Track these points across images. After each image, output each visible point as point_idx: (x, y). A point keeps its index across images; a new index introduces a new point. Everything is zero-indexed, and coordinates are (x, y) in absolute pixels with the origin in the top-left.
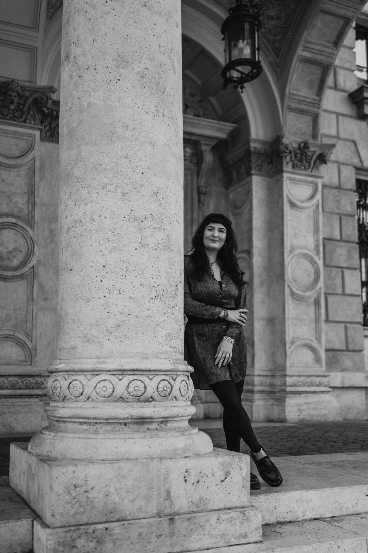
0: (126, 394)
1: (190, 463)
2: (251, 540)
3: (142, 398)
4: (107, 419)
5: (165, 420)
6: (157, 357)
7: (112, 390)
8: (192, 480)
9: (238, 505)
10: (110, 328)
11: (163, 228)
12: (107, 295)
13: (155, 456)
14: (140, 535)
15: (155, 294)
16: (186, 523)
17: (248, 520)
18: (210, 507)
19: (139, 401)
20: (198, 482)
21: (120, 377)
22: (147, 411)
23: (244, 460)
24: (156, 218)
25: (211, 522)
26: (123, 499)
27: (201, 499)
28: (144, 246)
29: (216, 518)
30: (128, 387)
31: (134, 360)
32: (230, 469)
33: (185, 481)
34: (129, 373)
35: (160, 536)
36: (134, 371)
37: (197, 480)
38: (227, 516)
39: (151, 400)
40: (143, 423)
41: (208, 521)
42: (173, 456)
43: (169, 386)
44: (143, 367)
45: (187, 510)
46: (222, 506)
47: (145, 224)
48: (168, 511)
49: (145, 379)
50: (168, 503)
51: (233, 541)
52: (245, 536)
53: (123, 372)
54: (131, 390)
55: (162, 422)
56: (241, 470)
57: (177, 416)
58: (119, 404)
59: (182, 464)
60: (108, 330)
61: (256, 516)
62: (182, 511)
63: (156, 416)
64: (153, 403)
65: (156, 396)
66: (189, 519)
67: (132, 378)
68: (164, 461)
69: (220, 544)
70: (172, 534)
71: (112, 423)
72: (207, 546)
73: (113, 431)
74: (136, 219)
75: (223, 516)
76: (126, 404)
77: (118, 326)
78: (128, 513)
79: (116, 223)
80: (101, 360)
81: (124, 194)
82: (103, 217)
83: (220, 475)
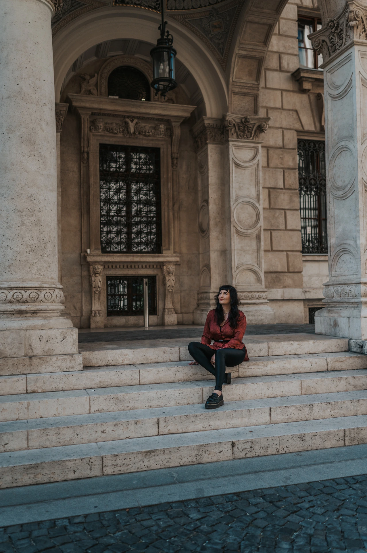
0: (12, 299)
1: (43, 332)
2: (76, 370)
3: (21, 301)
4: (3, 312)
5: (35, 312)
6: (31, 281)
7: (5, 297)
8: (44, 340)
9: (70, 353)
10: (6, 267)
11: (35, 215)
12: (5, 250)
13: (23, 328)
14: (13, 364)
15: (30, 249)
16: (39, 360)
17: (74, 360)
18: (54, 354)
19: (19, 302)
20: (47, 341)
21: (10, 291)
22: (23, 307)
23: (74, 331)
24: (30, 209)
25: (53, 360)
26: (6, 348)
27: (49, 349)
28: (23, 224)
29: (55, 358)
30: (13, 296)
31: (17, 282)
32: (66, 335)
33: (40, 340)
34: (15, 289)
35: (24, 365)
36: (17, 288)
37: (47, 340)
38: (62, 358)
39: (26, 302)
40: (22, 313)
41: (51, 359)
42: (34, 328)
43: (37, 295)
44: (21, 285)
45: (41, 354)
46: (61, 353)
47: (24, 214)
48: (30, 354)
49: (23, 292)
50: (30, 351)
51: (65, 369)
52: (73, 367)
53: (11, 288)
54: (15, 297)
55: (33, 313)
56: (72, 336)
57: (42, 310)
58: (10, 304)
59: (38, 332)
60: (5, 268)
61: (79, 358)
62: (38, 355)
63: (28, 310)
64: (28, 303)
65: (28, 299)
66: (40, 358)
67: (15, 291)
68: (28, 331)
69: (58, 371)
70: (31, 365)
71: (7, 314)
72: (50, 371)
73: (7, 317)
74: (18, 211)
75: (59, 357)
76: (13, 304)
77: (10, 266)
78: (8, 355)
79: (8, 214)
80: (2, 283)
81: (12, 199)
82: (2, 211)
83: (60, 338)
